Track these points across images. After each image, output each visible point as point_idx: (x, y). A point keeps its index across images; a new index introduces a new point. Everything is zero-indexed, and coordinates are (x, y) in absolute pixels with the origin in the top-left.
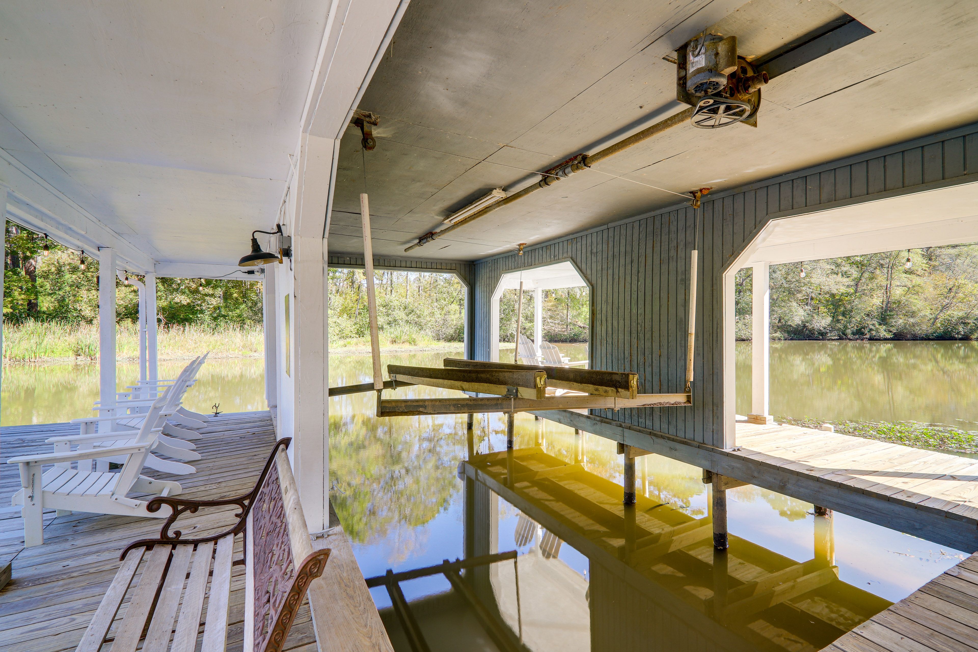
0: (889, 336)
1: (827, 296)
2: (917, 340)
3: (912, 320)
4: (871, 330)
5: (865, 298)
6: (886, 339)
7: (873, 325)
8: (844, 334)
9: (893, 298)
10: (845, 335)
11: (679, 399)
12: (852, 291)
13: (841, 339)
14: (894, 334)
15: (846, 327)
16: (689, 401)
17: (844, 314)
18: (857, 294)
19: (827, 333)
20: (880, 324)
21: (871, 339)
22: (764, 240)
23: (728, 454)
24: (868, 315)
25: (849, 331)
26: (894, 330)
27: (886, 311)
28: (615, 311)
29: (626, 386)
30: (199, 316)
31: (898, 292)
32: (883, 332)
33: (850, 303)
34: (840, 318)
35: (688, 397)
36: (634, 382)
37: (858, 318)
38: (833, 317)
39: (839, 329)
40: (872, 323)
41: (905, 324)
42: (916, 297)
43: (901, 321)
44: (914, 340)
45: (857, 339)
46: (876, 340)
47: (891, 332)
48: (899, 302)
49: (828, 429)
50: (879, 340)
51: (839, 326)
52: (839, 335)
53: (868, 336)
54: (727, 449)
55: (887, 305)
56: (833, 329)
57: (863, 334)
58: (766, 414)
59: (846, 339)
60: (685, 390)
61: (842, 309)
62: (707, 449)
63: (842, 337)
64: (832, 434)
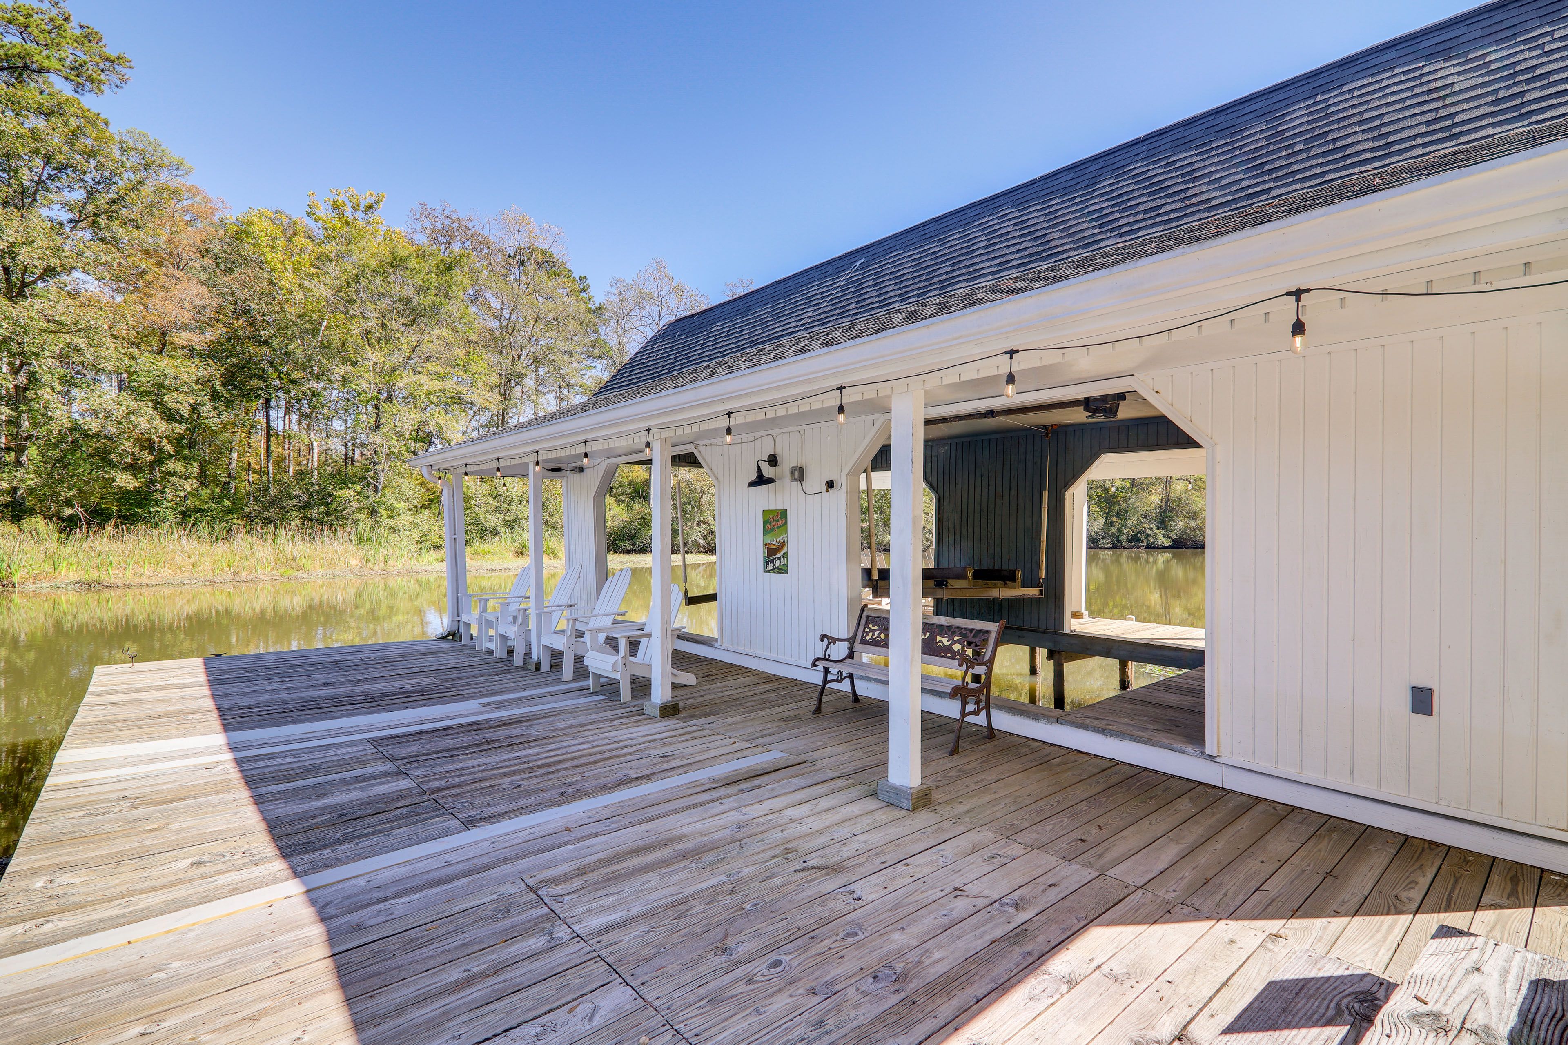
0: (1167, 543)
1: (1099, 491)
2: (1197, 548)
3: (1193, 523)
4: (1148, 535)
5: (1142, 495)
6: (1164, 548)
7: (1151, 529)
8: (1118, 541)
9: (1173, 496)
10: (1120, 542)
11: (1033, 592)
12: (1128, 485)
13: (1114, 547)
14: (1174, 540)
15: (1120, 530)
16: (1041, 594)
17: (1118, 515)
18: (1134, 489)
19: (1098, 540)
20: (1158, 528)
21: (1148, 547)
22: (1097, 466)
23: (1067, 635)
24: (1145, 516)
25: (1123, 538)
26: (1173, 535)
27: (1165, 512)
28: (964, 519)
29: (1013, 579)
30: (152, 510)
31: (1178, 487)
32: (1162, 540)
33: (1125, 501)
34: (1114, 519)
35: (1041, 591)
36: (1019, 575)
37: (1134, 520)
38: (1106, 518)
39: (1112, 535)
40: (1150, 527)
41: (1186, 528)
42: (1198, 494)
43: (1181, 524)
44: (1194, 548)
45: (1132, 548)
46: (1154, 548)
47: (1170, 538)
48: (1180, 500)
49: (1131, 619)
50: (1157, 548)
51: (1114, 530)
52: (1113, 543)
53: (1145, 543)
54: (1067, 630)
55: (1166, 503)
56: (1107, 535)
57: (1139, 540)
58: (1083, 611)
59: (1120, 547)
60: (1038, 585)
61: (1117, 508)
62: (1051, 633)
63: (1116, 545)
64: (1134, 622)
